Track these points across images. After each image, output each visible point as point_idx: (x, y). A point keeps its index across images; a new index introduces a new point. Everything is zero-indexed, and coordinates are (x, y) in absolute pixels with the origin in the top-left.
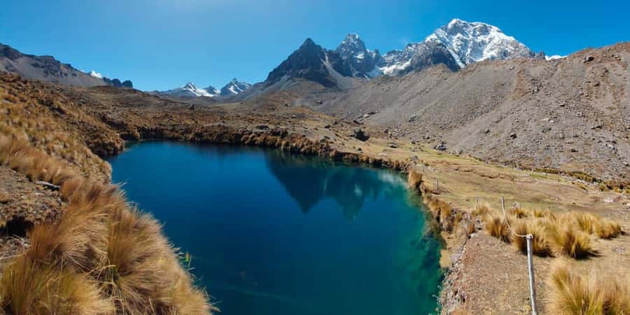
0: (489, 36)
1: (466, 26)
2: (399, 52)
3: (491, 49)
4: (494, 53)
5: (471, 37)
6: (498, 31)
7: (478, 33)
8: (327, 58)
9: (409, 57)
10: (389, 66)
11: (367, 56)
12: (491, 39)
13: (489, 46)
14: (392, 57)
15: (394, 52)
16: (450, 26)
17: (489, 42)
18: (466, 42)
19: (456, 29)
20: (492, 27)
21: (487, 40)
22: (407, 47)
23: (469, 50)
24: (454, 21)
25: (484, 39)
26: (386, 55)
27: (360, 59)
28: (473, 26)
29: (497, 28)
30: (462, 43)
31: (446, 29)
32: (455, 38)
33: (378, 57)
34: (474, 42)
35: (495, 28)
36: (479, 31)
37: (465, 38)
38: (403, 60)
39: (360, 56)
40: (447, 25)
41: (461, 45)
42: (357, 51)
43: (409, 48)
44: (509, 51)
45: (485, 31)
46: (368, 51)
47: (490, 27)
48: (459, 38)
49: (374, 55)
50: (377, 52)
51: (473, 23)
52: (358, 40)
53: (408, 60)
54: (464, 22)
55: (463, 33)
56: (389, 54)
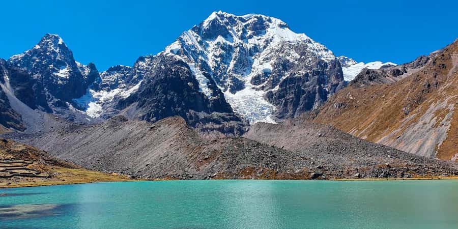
0: (265, 37)
1: (232, 21)
2: (126, 69)
3: (266, 59)
4: (268, 66)
5: (237, 41)
6: (281, 26)
7: (250, 33)
8: (7, 78)
9: (140, 78)
10: (109, 91)
11: (75, 74)
12: (267, 42)
13: (263, 55)
14: (115, 76)
15: (118, 69)
16: (206, 24)
17: (265, 47)
18: (229, 50)
19: (216, 30)
20: (273, 19)
21: (262, 44)
22: (137, 62)
23: (232, 63)
24: (213, 16)
25: (257, 43)
26: (105, 72)
27: (62, 79)
28: (243, 20)
29: (279, 21)
30: (222, 51)
31: (198, 30)
32: (212, 44)
33: (94, 75)
34: (242, 49)
35: (276, 21)
36: (250, 29)
37: (228, 43)
38: (130, 82)
39: (63, 73)
40: (202, 24)
41: (220, 56)
42: (60, 65)
43: (141, 63)
44: (291, 61)
45: (259, 28)
46: (79, 64)
47: (270, 21)
48: (218, 44)
49: (87, 72)
50: (92, 66)
51: (243, 17)
52: (62, 47)
53: (137, 83)
54: (229, 15)
55: (226, 35)
56: (111, 71)
